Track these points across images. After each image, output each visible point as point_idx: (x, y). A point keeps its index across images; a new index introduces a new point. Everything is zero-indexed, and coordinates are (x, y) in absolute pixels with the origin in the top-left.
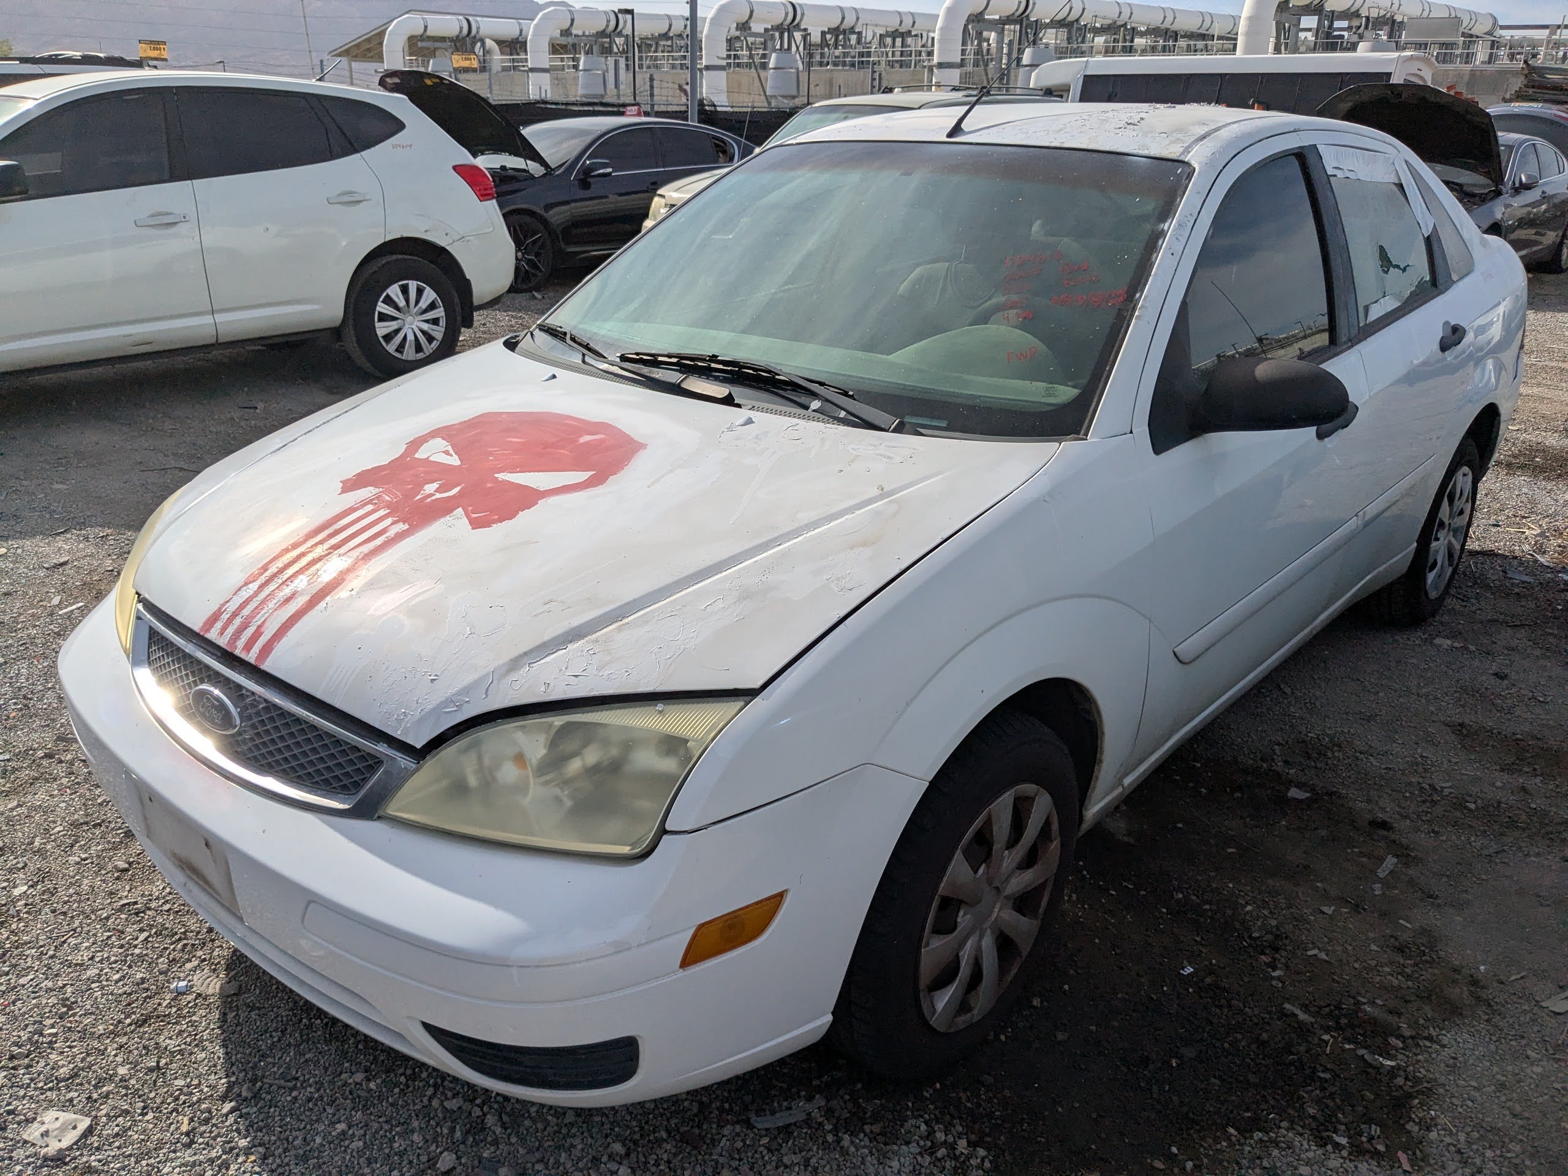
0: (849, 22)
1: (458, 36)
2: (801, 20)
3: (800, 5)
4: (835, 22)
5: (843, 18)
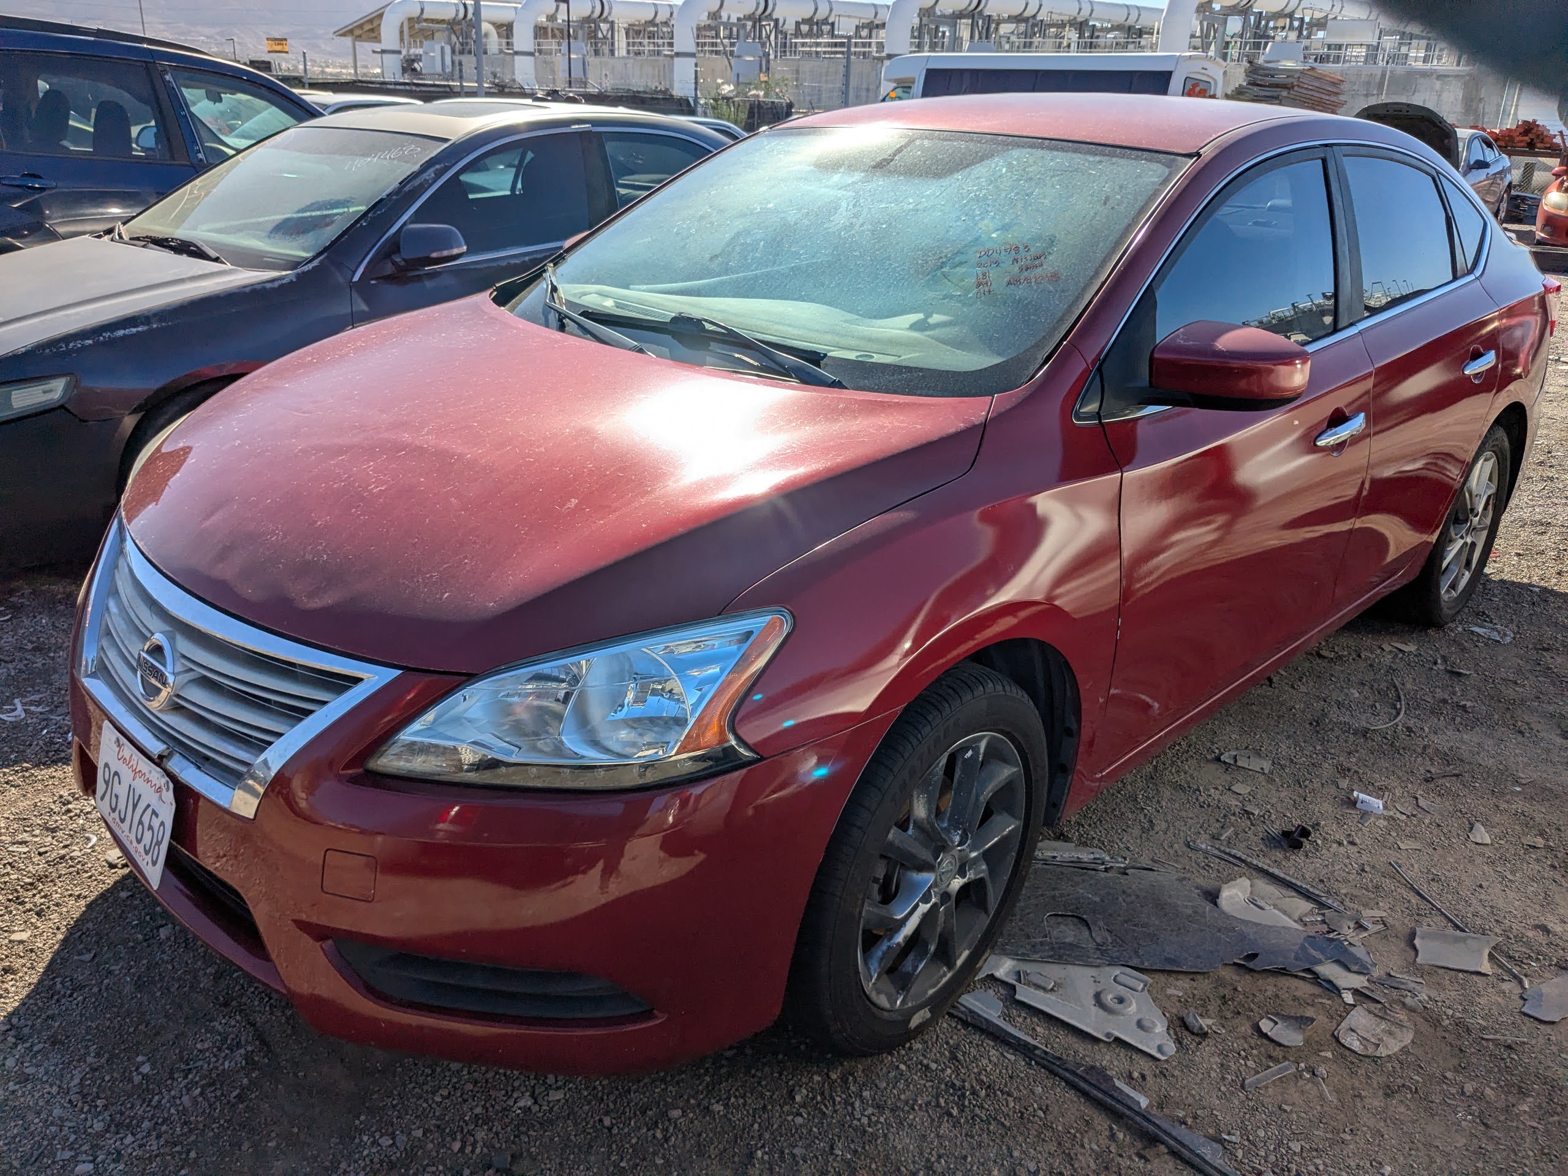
0: (823, 13)
1: (454, 19)
2: (773, 10)
4: (808, 13)
5: (816, 10)
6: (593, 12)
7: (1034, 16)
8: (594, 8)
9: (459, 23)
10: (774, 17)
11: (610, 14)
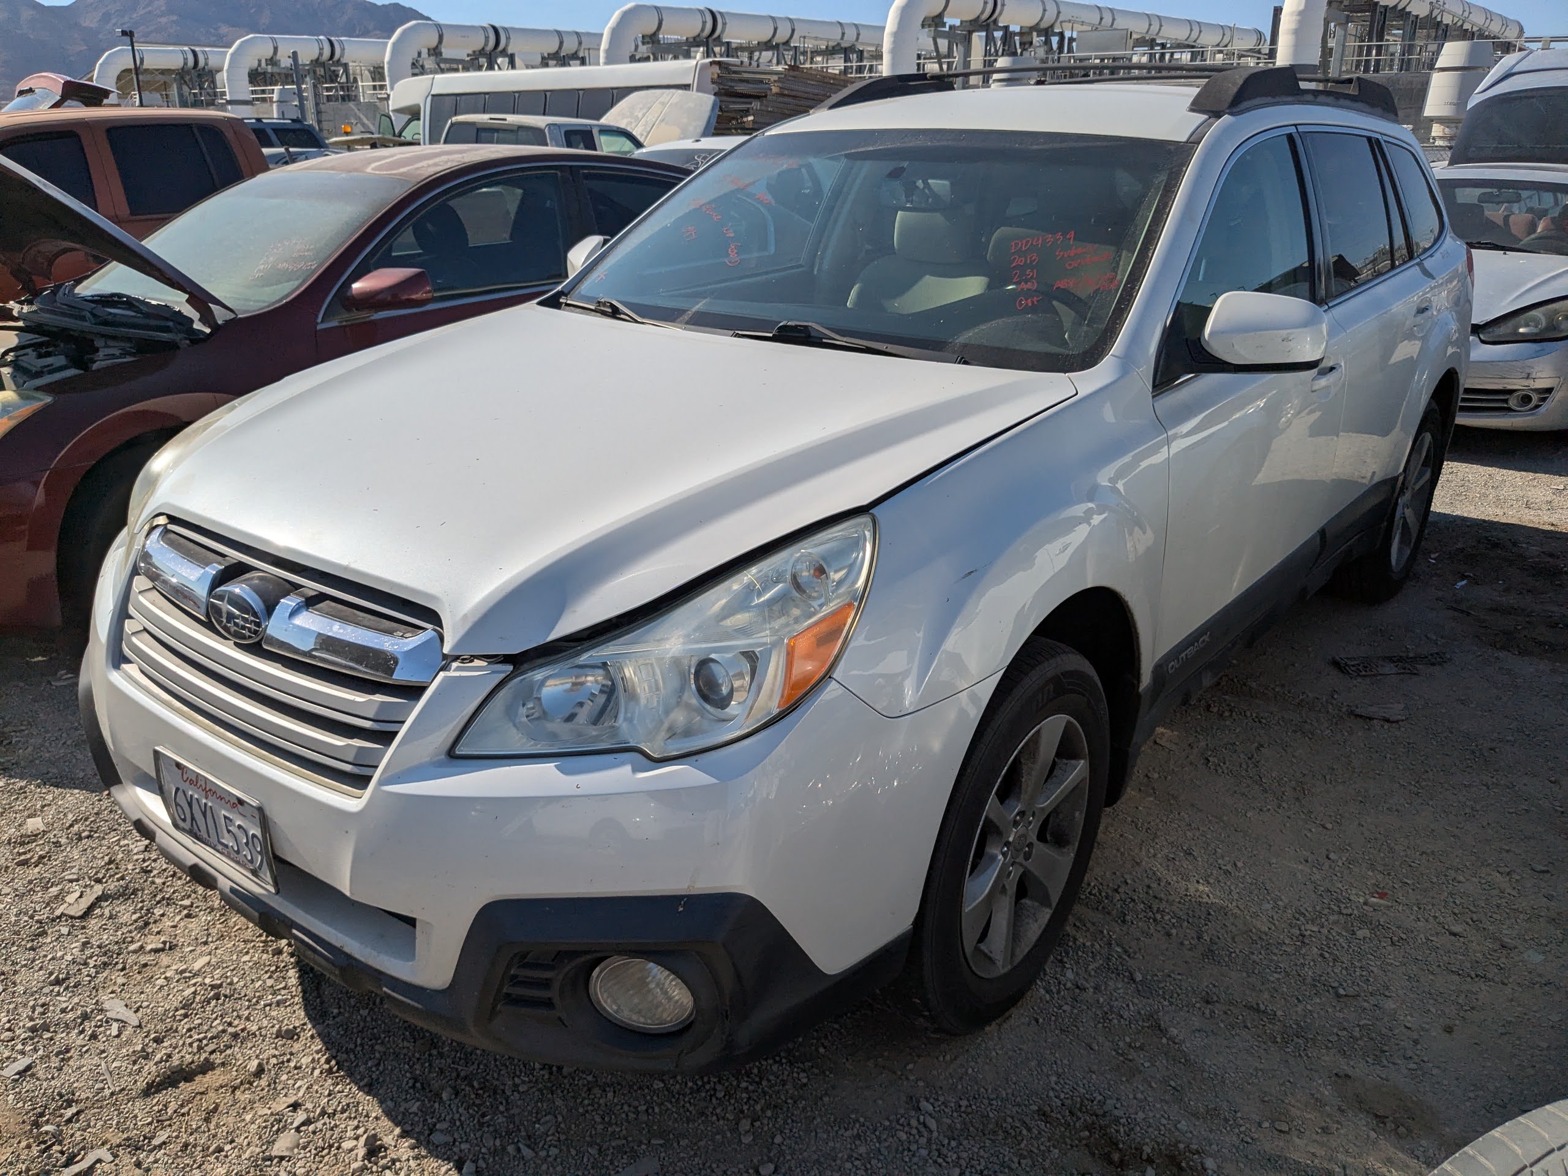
0: (570, 46)
1: (183, 68)
2: (507, 45)
3: (505, 29)
4: (553, 47)
5: (561, 43)
6: (321, 54)
7: (787, 43)
8: (321, 49)
9: (188, 72)
10: (510, 51)
11: (342, 55)
